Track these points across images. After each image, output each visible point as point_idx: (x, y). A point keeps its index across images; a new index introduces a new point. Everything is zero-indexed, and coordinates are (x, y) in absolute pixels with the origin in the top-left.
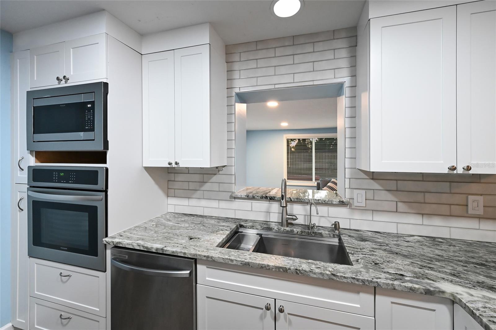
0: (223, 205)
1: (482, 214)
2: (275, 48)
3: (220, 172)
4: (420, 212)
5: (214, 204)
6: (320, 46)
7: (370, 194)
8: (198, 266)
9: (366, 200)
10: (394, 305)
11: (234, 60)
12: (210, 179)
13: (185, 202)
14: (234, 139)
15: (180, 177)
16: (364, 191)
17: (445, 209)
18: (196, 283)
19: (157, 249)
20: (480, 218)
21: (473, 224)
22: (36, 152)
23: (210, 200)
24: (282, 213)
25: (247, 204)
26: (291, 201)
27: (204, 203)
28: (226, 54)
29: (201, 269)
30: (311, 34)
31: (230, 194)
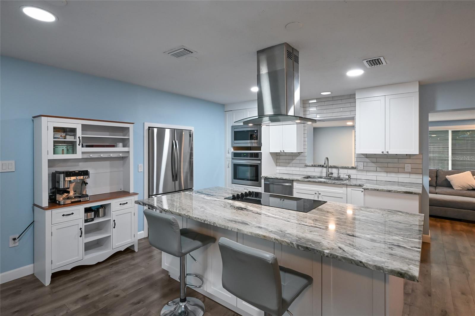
0: (302, 169)
1: (410, 171)
2: (325, 101)
3: (300, 155)
4: (386, 171)
5: (298, 169)
6: (344, 101)
7: (365, 164)
8: (294, 183)
9: (363, 166)
10: (352, 190)
11: (307, 106)
12: (296, 158)
13: (284, 168)
14: (306, 133)
15: (281, 158)
16: (363, 163)
17: (396, 170)
18: (293, 188)
19: (280, 178)
20: (410, 173)
21: (407, 175)
22: (234, 147)
23: (297, 168)
24: (327, 172)
25: (312, 169)
26: (331, 167)
27: (293, 169)
28: (303, 104)
29: (295, 184)
30: (340, 96)
31: (305, 164)
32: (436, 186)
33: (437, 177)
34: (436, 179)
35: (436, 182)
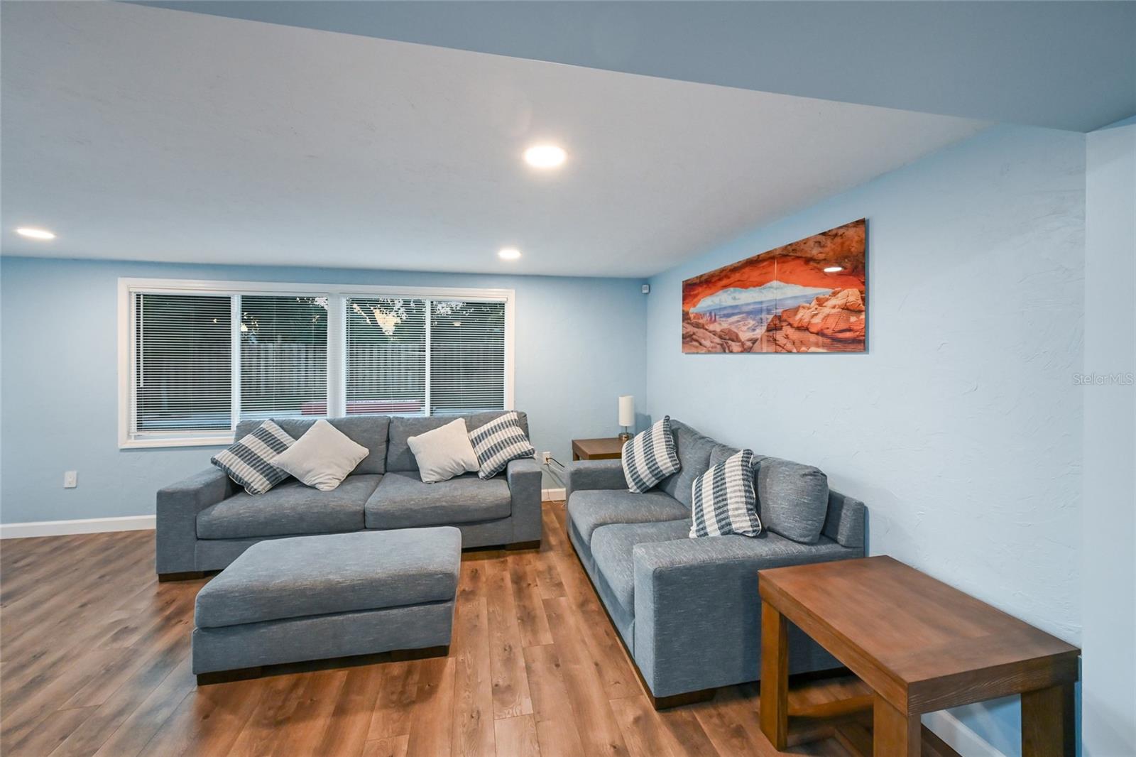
32: (386, 471)
33: (388, 441)
34: (385, 450)
35: (386, 458)
